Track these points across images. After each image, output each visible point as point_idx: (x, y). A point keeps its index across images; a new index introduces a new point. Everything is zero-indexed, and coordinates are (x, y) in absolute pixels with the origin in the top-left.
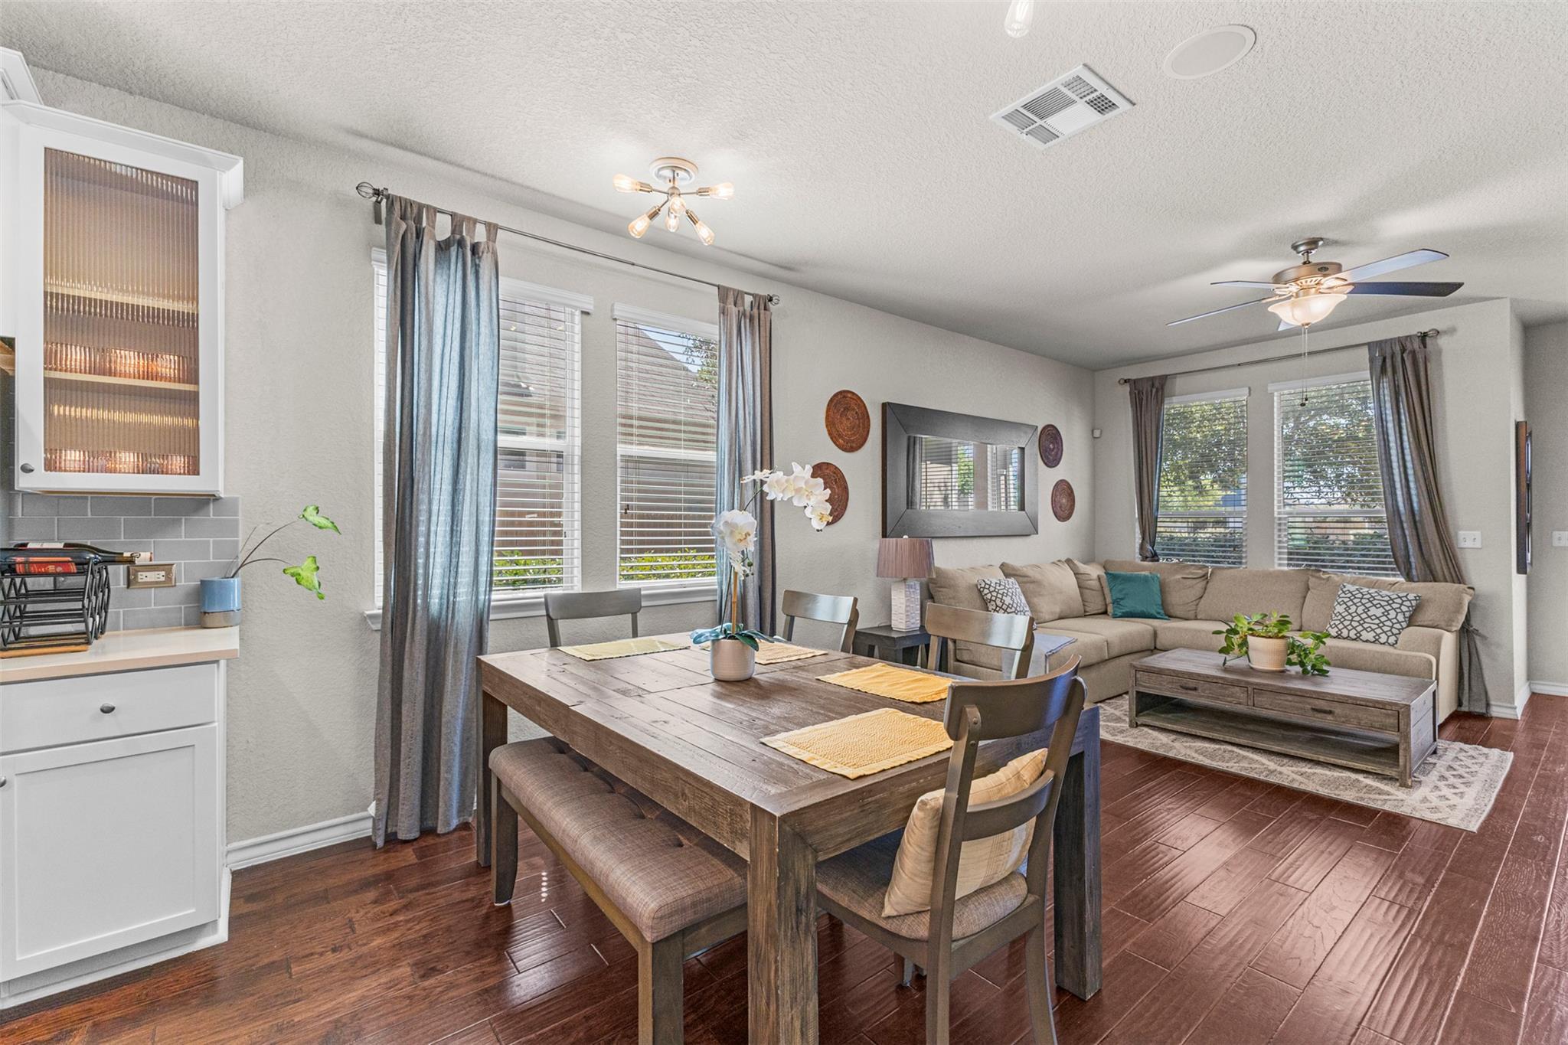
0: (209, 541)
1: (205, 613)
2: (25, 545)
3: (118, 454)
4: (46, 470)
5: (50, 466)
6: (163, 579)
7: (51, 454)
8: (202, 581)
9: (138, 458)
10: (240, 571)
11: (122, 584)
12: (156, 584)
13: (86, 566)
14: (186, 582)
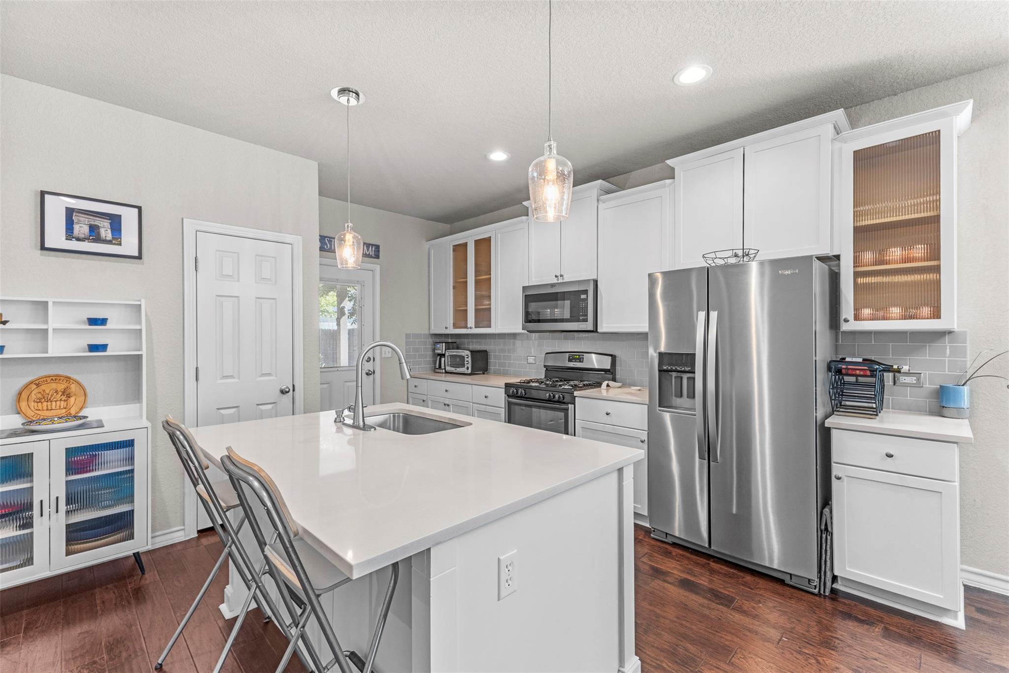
0: (945, 360)
1: (943, 407)
2: (845, 359)
3: (891, 309)
4: (855, 320)
5: (857, 318)
6: (915, 382)
7: (857, 311)
8: (941, 386)
9: (902, 310)
10: (968, 382)
11: (891, 383)
12: (911, 385)
13: (875, 373)
14: (929, 386)
